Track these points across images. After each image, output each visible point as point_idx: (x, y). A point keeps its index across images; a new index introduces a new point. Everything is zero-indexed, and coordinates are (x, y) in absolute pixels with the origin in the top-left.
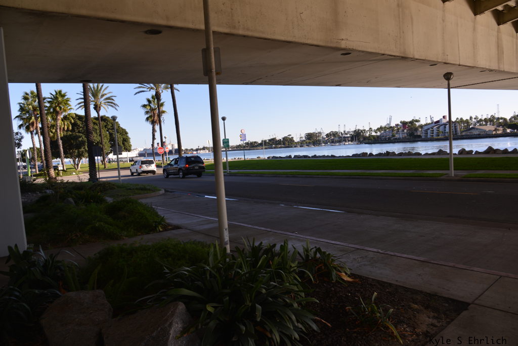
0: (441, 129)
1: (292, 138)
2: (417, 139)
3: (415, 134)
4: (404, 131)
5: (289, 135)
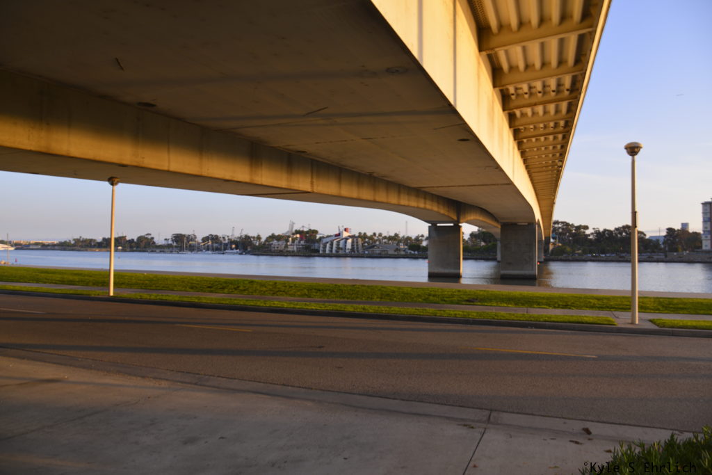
0: (342, 242)
1: (153, 238)
2: (313, 254)
3: (312, 248)
4: (299, 242)
5: (148, 234)
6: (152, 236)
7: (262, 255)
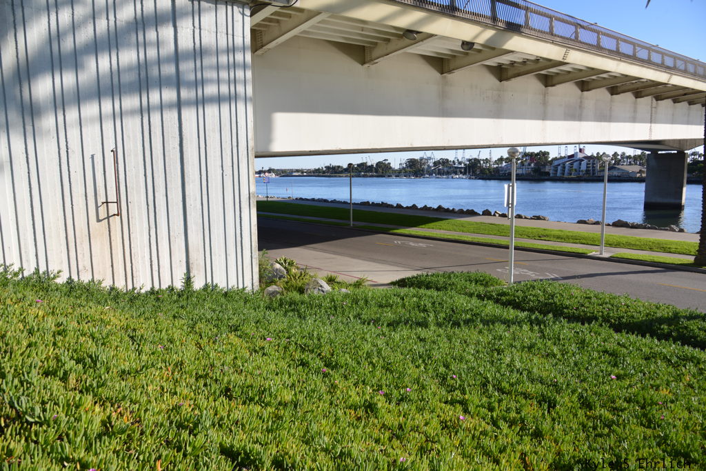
0: (575, 165)
1: (389, 164)
2: (543, 178)
3: (542, 171)
5: (385, 160)
6: (388, 162)
7: (490, 179)
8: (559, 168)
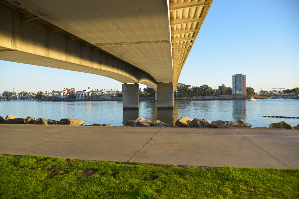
0: (87, 94)
2: (73, 100)
4: (67, 94)
7: (48, 101)
8: (80, 95)
